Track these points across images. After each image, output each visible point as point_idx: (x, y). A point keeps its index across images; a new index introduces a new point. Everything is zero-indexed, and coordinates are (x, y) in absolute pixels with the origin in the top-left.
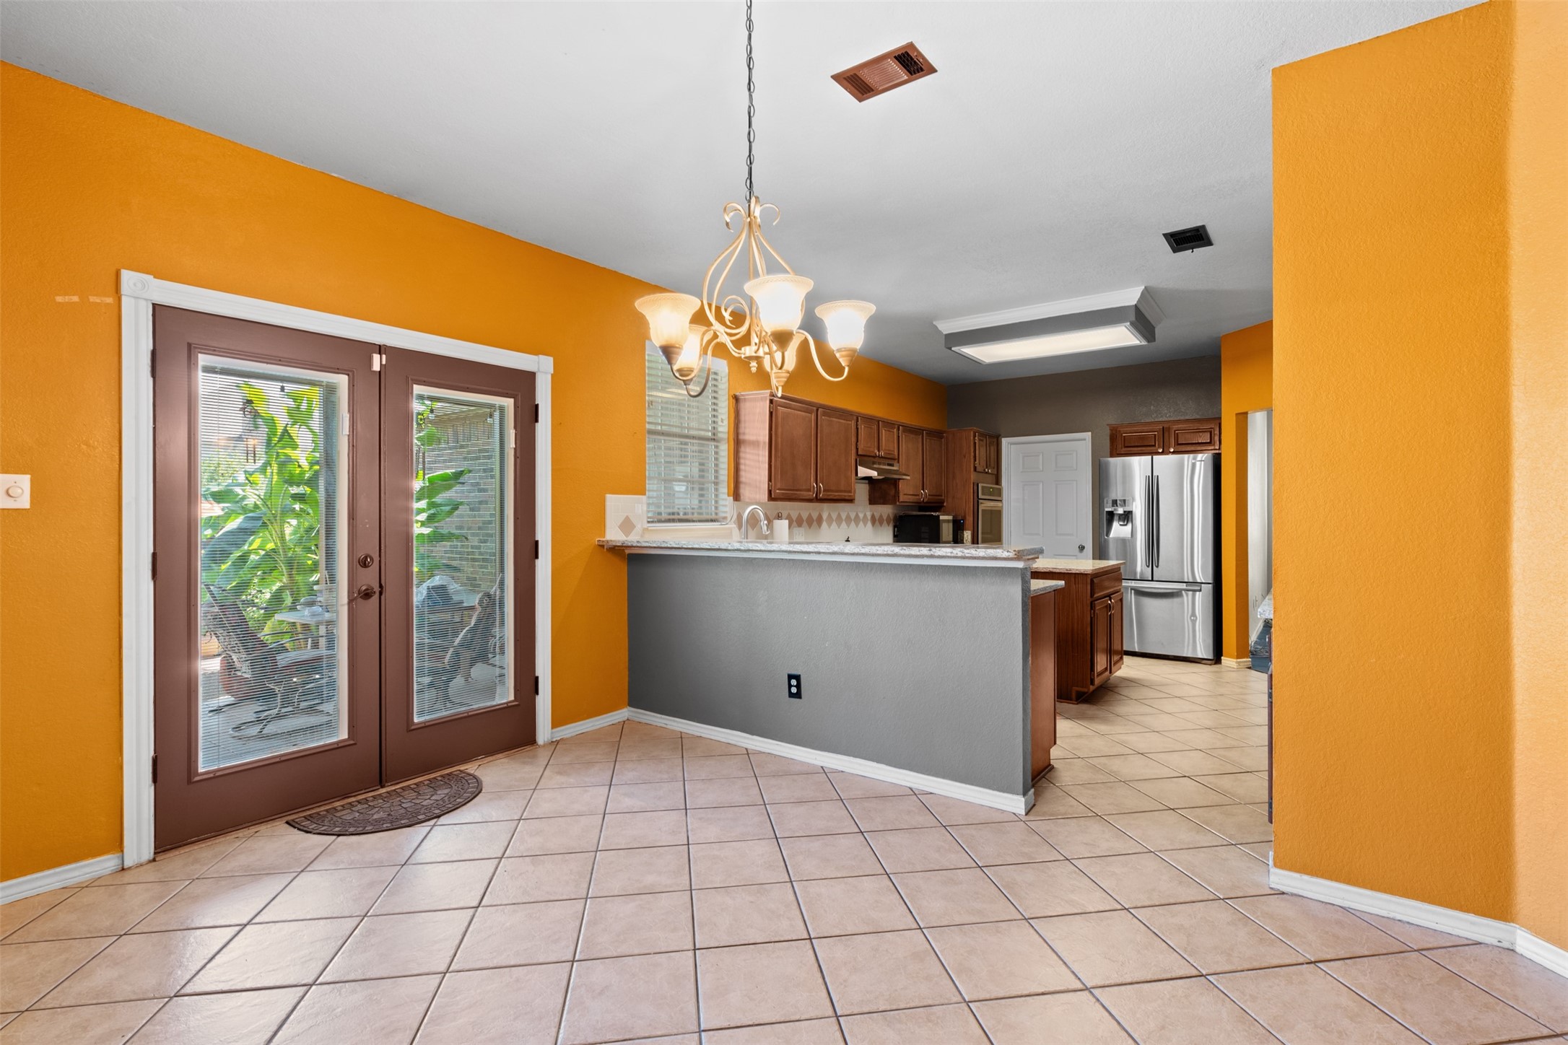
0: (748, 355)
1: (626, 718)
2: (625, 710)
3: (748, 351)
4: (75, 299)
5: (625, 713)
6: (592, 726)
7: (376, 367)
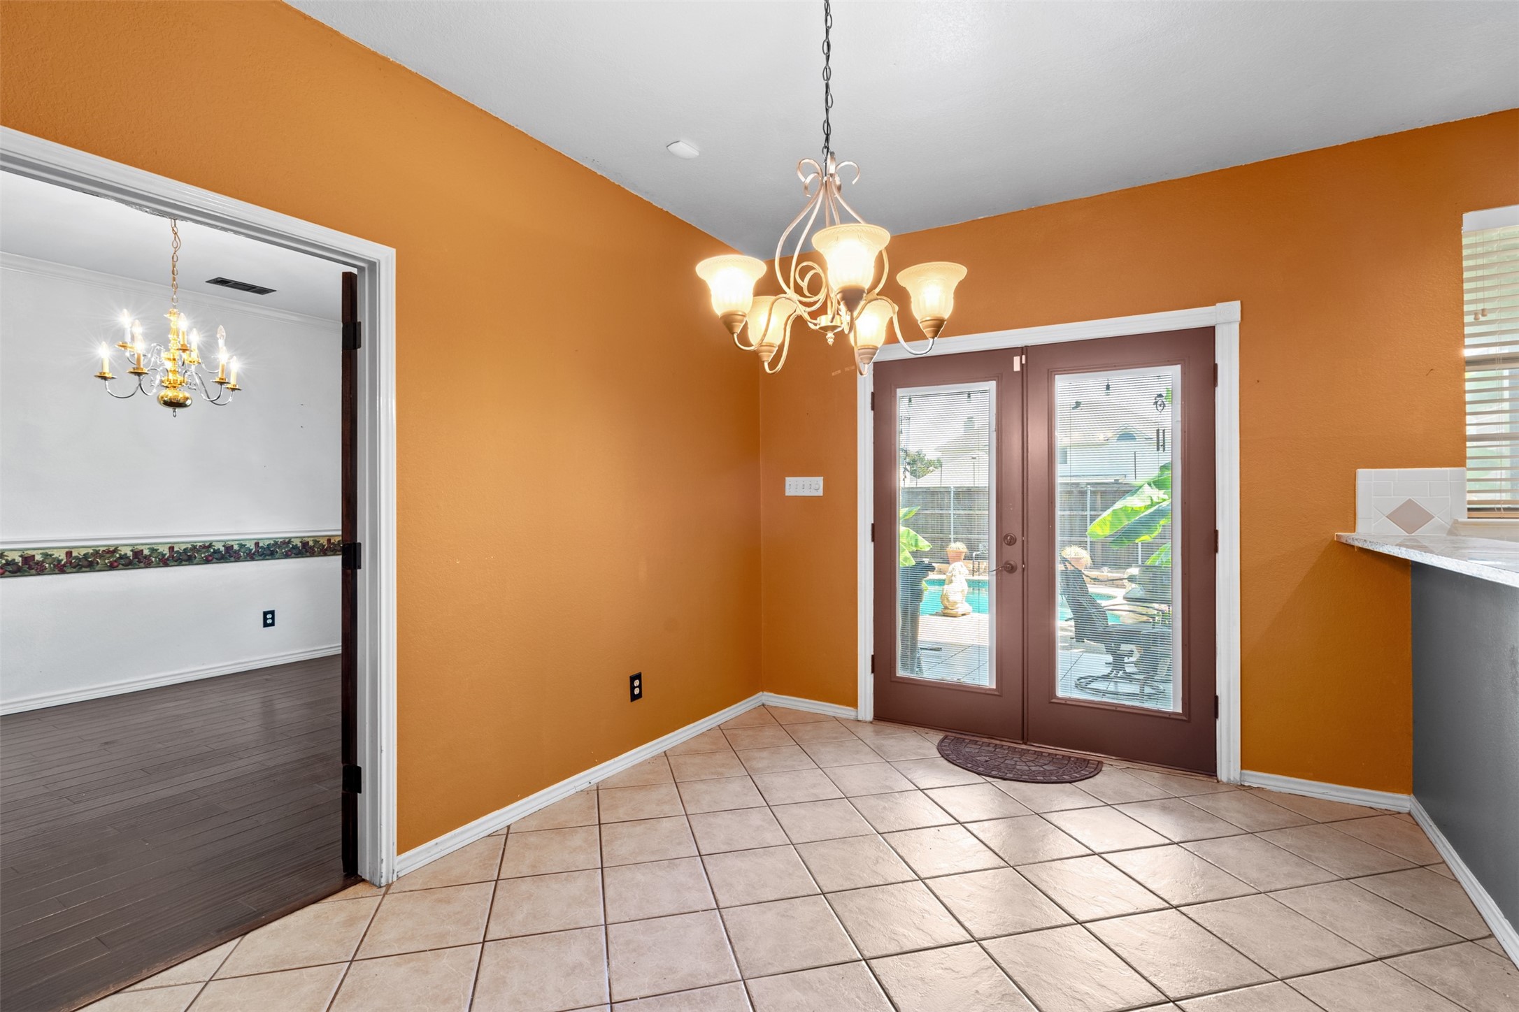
0: (823, 324)
1: (1406, 810)
2: (1405, 796)
3: (824, 321)
4: (839, 372)
5: (1404, 802)
6: (1323, 793)
7: (1017, 368)
